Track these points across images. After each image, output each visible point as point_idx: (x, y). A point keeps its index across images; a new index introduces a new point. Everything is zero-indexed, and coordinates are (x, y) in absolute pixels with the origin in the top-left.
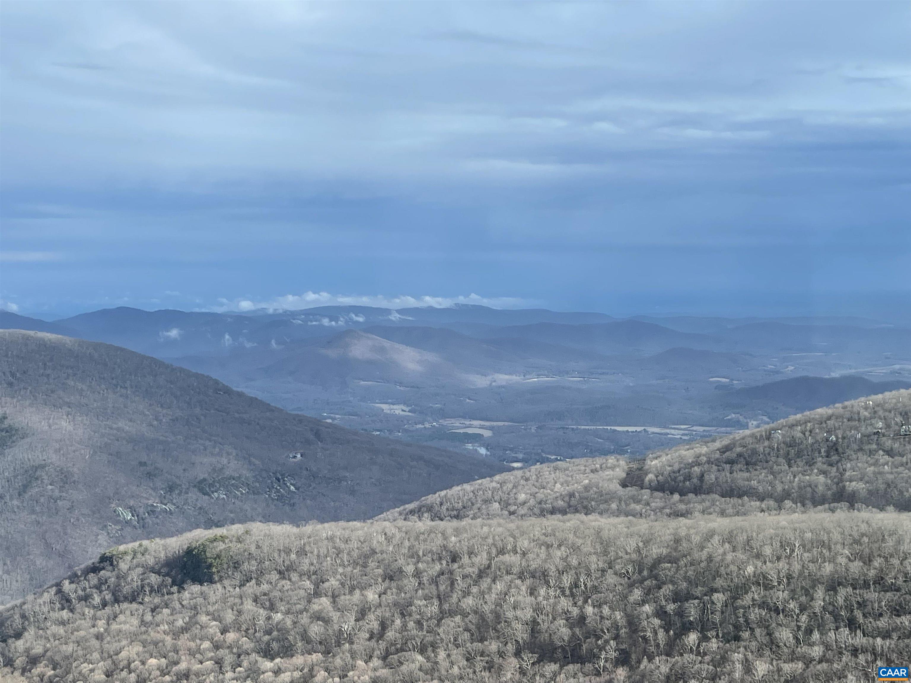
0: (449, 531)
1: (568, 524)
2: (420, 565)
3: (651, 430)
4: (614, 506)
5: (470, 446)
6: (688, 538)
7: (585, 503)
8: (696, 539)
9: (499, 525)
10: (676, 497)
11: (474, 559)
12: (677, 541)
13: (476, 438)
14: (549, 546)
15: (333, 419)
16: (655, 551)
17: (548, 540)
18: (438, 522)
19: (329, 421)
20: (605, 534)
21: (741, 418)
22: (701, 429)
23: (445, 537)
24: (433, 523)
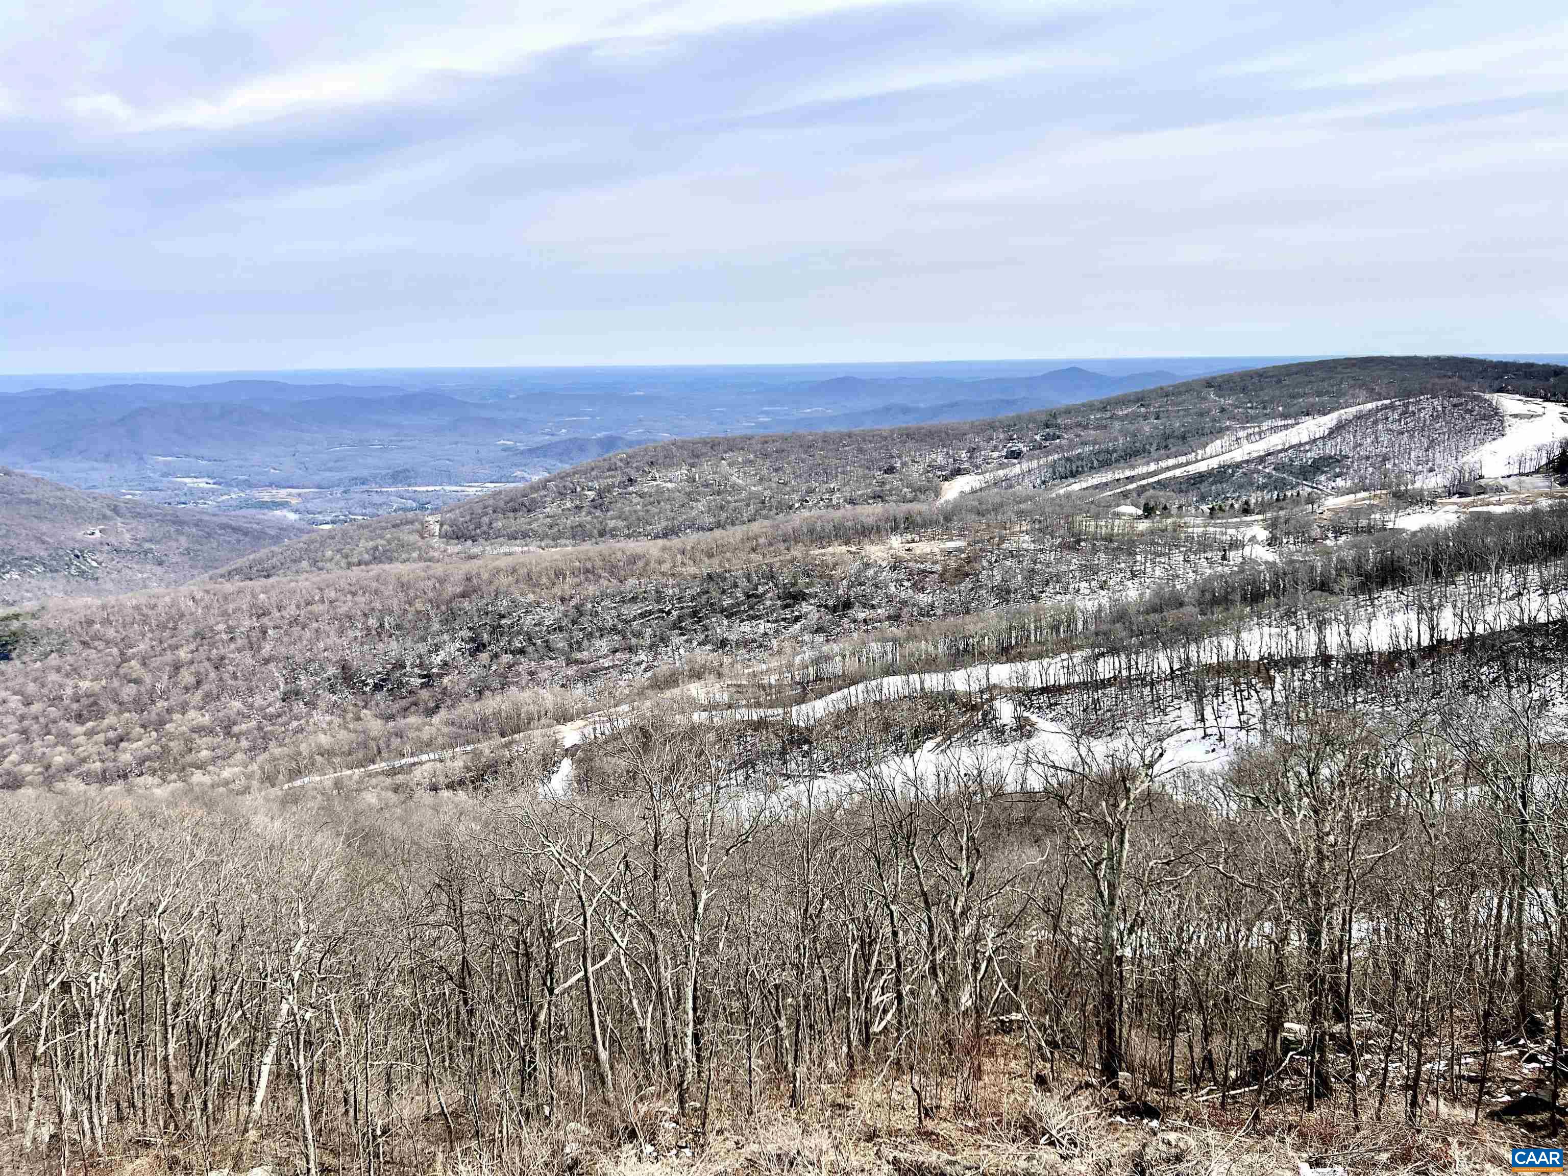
0: (258, 590)
1: (371, 573)
2: (230, 622)
3: (448, 488)
4: (415, 555)
5: (278, 513)
6: (479, 575)
7: (389, 554)
8: (485, 576)
9: (307, 579)
10: (469, 542)
11: (284, 613)
12: (469, 579)
13: (283, 505)
14: (354, 594)
15: (133, 495)
16: (451, 590)
17: (353, 589)
18: (249, 583)
19: (129, 497)
20: (405, 579)
21: (526, 475)
22: (492, 485)
23: (254, 596)
24: (242, 584)
